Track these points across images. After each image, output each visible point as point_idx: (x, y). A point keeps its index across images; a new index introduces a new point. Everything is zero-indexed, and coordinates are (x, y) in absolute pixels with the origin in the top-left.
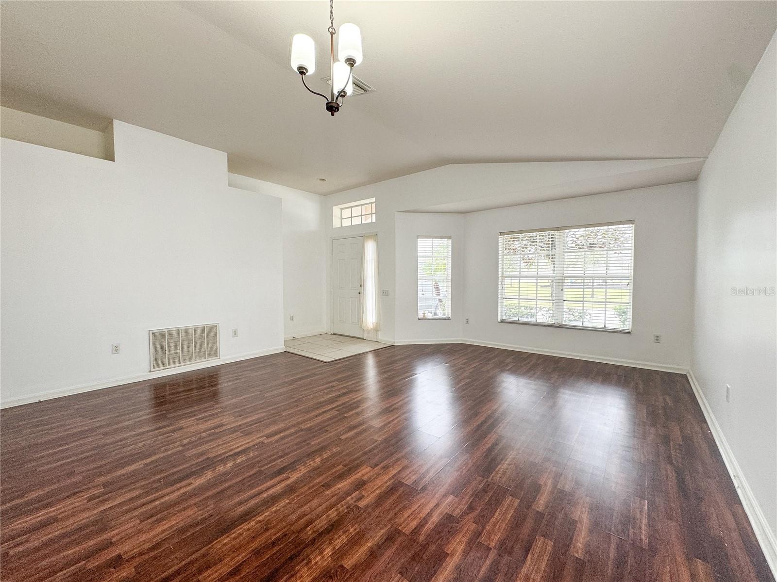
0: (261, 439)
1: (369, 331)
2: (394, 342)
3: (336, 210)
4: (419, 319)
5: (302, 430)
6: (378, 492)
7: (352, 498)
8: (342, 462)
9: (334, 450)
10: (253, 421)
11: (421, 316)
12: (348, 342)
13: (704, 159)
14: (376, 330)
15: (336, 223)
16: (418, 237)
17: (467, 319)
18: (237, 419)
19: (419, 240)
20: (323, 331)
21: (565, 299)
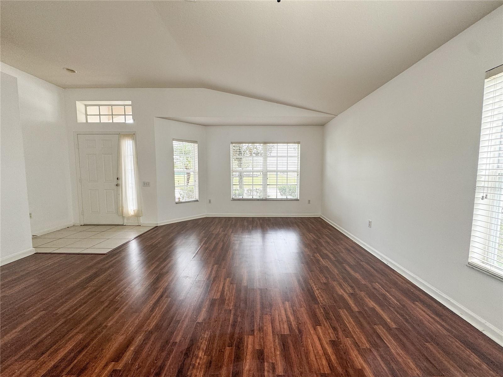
0: (110, 367)
1: (129, 218)
2: (157, 224)
3: (80, 106)
4: (176, 203)
5: (151, 332)
6: (278, 353)
7: (268, 372)
8: (224, 344)
9: (206, 336)
10: (72, 350)
11: (177, 200)
12: (110, 230)
13: (334, 116)
14: (137, 215)
15: (81, 118)
16: (174, 139)
17: (210, 200)
18: (41, 359)
19: (174, 142)
20: (71, 223)
21: (268, 184)
